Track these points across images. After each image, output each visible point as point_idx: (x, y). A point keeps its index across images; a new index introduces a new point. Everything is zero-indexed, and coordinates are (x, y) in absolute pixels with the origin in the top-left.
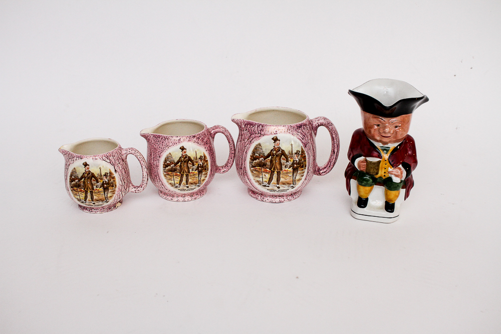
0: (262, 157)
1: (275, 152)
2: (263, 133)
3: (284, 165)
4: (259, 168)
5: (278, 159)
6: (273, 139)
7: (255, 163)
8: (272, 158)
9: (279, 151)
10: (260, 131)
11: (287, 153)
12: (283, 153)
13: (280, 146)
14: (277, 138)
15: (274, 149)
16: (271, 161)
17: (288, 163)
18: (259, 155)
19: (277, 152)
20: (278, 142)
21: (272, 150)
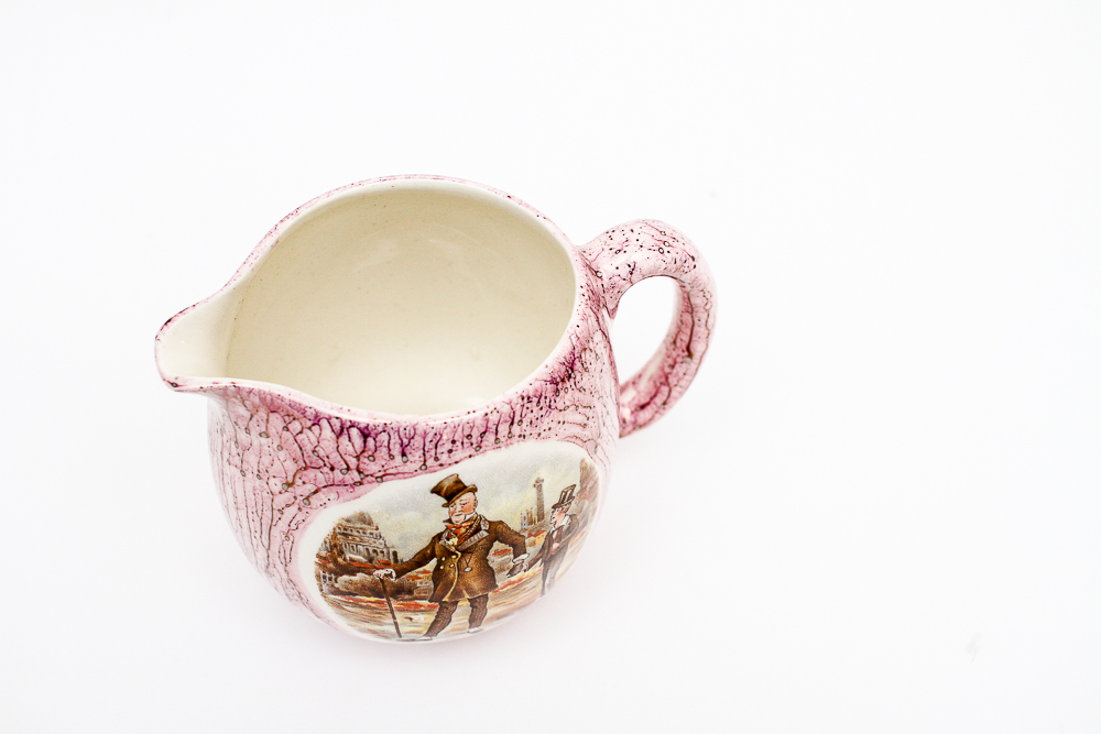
0: (387, 565)
1: (454, 541)
2: (373, 468)
3: (502, 570)
4: (373, 599)
5: (471, 562)
6: (437, 490)
7: (351, 583)
8: (440, 563)
9: (478, 530)
10: (358, 457)
11: (515, 524)
12: (498, 532)
13: (480, 510)
14: (458, 482)
15: (451, 528)
16: (438, 575)
17: (523, 556)
18: (371, 560)
19: (462, 538)
20: (467, 497)
21: (439, 537)
